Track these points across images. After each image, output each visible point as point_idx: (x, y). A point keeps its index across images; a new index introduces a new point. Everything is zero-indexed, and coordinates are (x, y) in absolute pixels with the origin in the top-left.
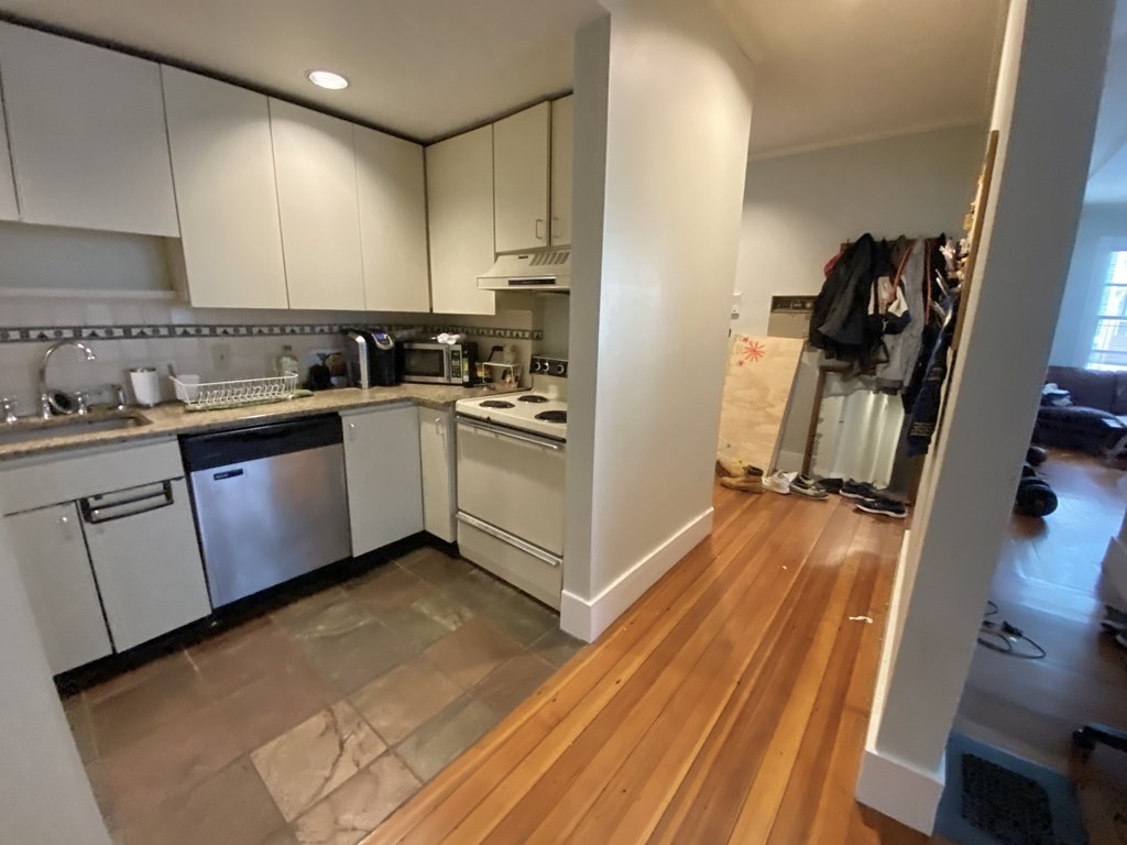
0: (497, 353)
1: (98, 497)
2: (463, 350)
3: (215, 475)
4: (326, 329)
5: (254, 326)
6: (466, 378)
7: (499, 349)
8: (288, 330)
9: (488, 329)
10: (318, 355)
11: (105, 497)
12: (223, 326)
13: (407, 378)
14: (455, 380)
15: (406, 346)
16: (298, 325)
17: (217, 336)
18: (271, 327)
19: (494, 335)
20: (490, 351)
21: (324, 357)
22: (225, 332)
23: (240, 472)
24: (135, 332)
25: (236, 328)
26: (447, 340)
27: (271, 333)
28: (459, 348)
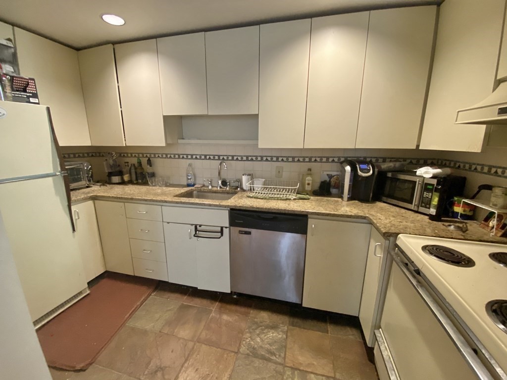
0: (485, 192)
1: (200, 226)
2: (438, 184)
3: (240, 231)
4: (336, 160)
5: (296, 157)
6: (433, 211)
7: (489, 187)
8: (313, 159)
9: (483, 166)
10: (327, 175)
11: (202, 226)
12: (281, 157)
13: (384, 199)
14: (422, 209)
15: (389, 175)
16: (319, 157)
17: (279, 161)
18: (304, 158)
19: (489, 172)
20: (476, 190)
21: (330, 177)
22: (282, 160)
23: (249, 233)
24: (250, 158)
25: (287, 158)
26: (426, 172)
27: (304, 161)
28: (434, 182)
